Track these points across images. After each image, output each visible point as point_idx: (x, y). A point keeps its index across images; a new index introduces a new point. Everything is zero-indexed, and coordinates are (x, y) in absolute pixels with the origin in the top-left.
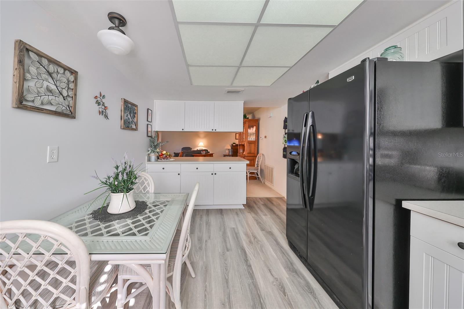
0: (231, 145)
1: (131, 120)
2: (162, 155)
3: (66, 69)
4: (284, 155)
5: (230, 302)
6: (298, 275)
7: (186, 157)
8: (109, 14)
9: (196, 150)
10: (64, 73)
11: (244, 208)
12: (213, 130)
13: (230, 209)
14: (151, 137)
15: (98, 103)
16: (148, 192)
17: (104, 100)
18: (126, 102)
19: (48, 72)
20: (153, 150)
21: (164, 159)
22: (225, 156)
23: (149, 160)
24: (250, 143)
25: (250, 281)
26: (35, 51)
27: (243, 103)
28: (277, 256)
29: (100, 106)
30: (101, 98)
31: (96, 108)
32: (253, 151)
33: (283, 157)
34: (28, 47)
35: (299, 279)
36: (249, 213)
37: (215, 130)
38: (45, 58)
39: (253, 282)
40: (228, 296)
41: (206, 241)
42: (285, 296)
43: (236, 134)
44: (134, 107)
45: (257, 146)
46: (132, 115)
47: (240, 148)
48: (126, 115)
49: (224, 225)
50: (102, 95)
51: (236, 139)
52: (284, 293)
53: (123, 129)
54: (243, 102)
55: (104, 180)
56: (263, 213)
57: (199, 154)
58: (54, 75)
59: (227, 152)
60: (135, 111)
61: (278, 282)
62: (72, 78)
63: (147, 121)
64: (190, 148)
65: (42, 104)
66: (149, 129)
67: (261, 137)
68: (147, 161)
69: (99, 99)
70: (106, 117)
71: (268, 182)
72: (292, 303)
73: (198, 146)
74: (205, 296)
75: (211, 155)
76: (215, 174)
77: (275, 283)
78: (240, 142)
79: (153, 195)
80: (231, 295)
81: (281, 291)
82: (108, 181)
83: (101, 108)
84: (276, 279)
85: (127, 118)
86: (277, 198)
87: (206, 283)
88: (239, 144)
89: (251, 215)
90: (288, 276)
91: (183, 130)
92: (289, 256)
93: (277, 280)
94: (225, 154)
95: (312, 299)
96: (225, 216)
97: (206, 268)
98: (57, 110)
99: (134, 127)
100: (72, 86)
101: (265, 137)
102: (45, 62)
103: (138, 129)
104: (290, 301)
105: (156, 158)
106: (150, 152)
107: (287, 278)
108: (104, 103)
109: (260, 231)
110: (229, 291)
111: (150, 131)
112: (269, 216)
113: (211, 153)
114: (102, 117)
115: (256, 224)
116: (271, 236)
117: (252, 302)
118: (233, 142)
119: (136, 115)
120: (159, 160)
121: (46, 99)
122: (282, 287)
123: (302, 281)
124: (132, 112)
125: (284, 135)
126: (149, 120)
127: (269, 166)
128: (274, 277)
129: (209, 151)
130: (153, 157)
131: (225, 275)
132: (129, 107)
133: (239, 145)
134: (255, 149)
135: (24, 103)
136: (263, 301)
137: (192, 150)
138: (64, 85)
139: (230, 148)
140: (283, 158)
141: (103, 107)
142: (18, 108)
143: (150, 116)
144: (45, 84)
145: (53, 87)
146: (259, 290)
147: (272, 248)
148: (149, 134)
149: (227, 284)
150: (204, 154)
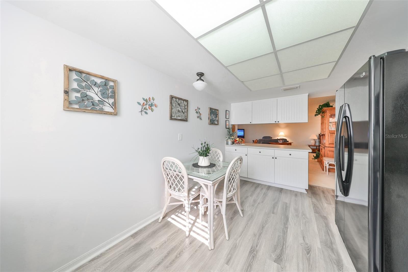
0: (318, 135)
1: (214, 119)
2: (237, 141)
3: (184, 100)
5: (260, 236)
6: (333, 251)
7: (262, 143)
8: (197, 74)
10: (183, 102)
11: (307, 193)
12: (276, 122)
13: (291, 191)
14: (229, 128)
15: (197, 112)
16: (219, 161)
17: (199, 111)
18: (211, 109)
19: (178, 104)
20: (229, 137)
21: (237, 144)
23: (227, 144)
24: (331, 133)
25: (282, 235)
26: (175, 97)
27: (308, 96)
29: (198, 114)
30: (198, 109)
31: (196, 115)
34: (173, 97)
35: (331, 254)
36: (310, 197)
37: (278, 122)
38: (177, 98)
41: (259, 203)
42: (308, 254)
44: (216, 111)
46: (215, 116)
48: (211, 116)
49: (279, 199)
50: (199, 108)
53: (210, 124)
54: (308, 94)
55: (196, 150)
56: (326, 201)
57: (275, 142)
58: (180, 105)
59: (312, 142)
60: (217, 113)
62: (186, 104)
63: (226, 118)
64: (270, 137)
65: (177, 117)
66: (227, 123)
68: (226, 144)
69: (197, 110)
70: (201, 119)
72: (311, 260)
73: (279, 135)
74: (245, 227)
75: (290, 144)
76: (276, 158)
77: (303, 245)
78: (323, 132)
79: (222, 163)
80: (262, 234)
81: (306, 250)
82: (198, 150)
83: (198, 115)
84: (307, 244)
85: (212, 118)
87: (249, 222)
89: (311, 200)
90: (320, 247)
91: (250, 123)
94: (310, 144)
96: (283, 193)
97: (252, 216)
98: (181, 119)
99: (216, 123)
100: (186, 107)
102: (177, 100)
103: (219, 124)
105: (232, 143)
106: (227, 138)
107: (318, 248)
108: (199, 112)
109: (313, 213)
110: (262, 232)
111: (228, 125)
113: (289, 142)
114: (199, 119)
116: (324, 219)
117: (276, 243)
119: (217, 116)
120: (233, 144)
121: (178, 114)
122: (309, 249)
123: (333, 256)
124: (215, 114)
126: (227, 117)
128: (305, 241)
129: (287, 140)
130: (230, 142)
131: (263, 224)
132: (213, 111)
135: (172, 118)
137: (272, 139)
138: (183, 108)
141: (199, 114)
142: (171, 119)
143: (228, 115)
144: (178, 109)
145: (180, 109)
146: (287, 242)
147: (317, 227)
148: (227, 127)
149: (263, 228)
150: (281, 143)
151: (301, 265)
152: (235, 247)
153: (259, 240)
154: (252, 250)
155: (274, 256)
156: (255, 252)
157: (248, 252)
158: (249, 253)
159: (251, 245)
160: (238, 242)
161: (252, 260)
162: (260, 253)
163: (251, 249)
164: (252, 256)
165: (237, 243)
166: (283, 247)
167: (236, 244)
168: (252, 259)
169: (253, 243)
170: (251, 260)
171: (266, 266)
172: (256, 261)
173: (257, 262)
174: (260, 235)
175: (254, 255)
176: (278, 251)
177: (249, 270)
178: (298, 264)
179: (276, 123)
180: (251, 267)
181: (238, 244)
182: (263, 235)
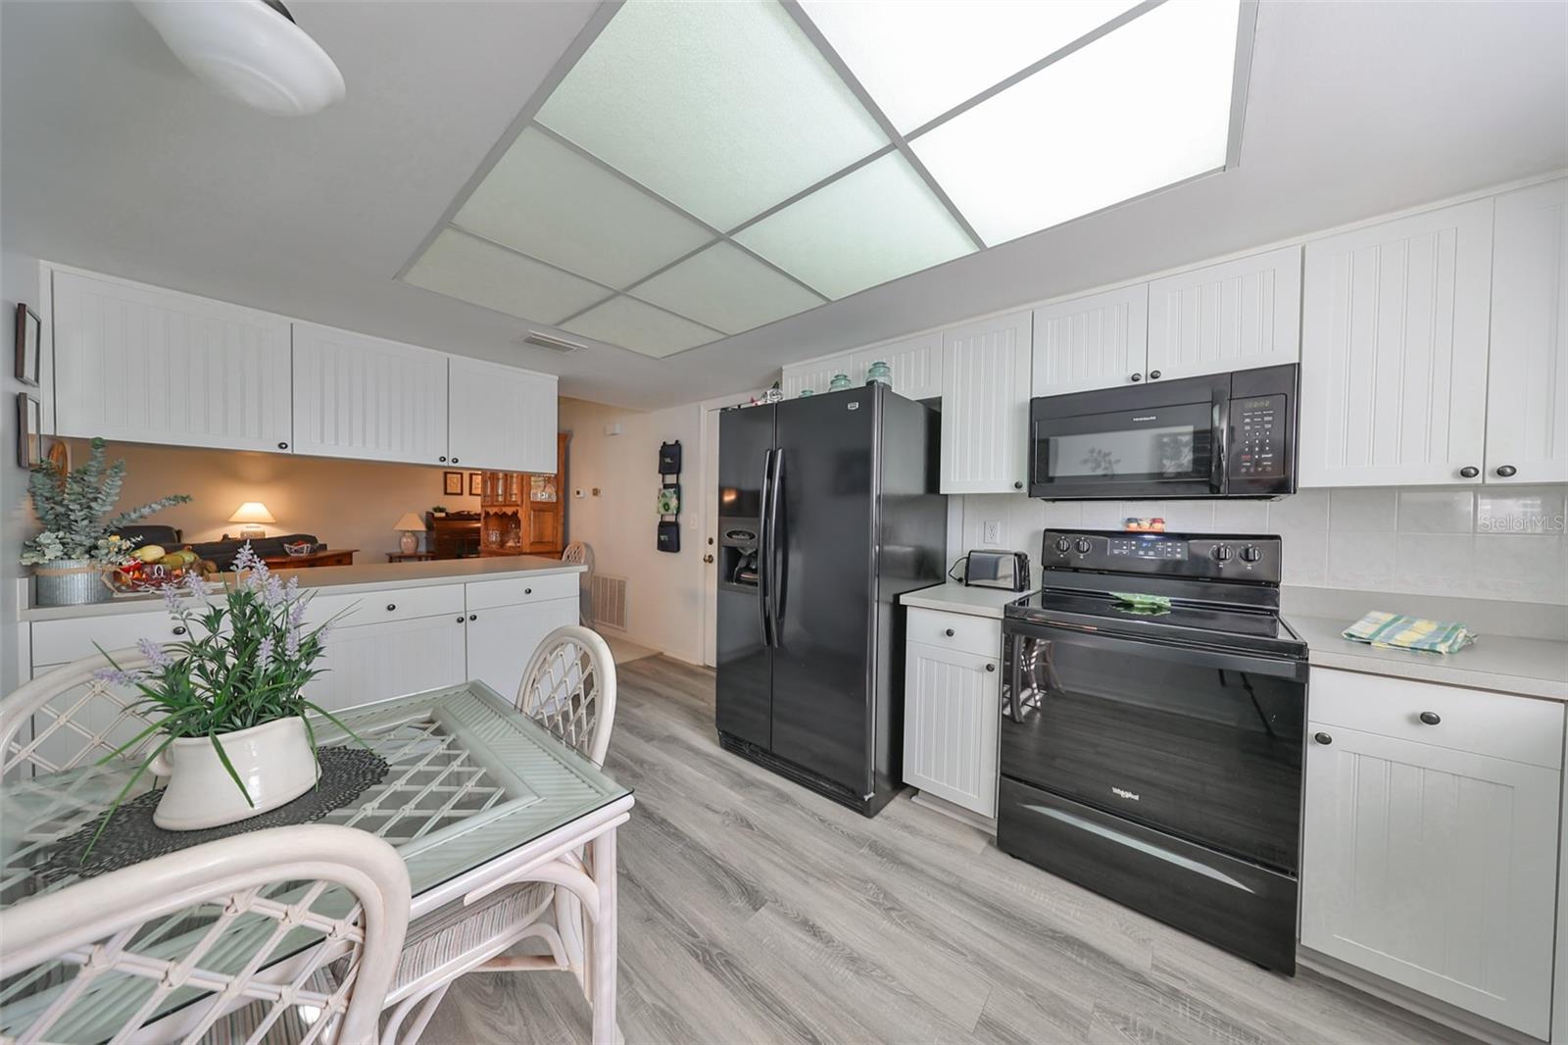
0: (424, 515)
2: (141, 564)
4: (663, 542)
5: (659, 905)
6: (757, 787)
9: (219, 539)
12: (443, 459)
22: (392, 559)
24: (540, 508)
25: (680, 847)
27: (556, 383)
28: (707, 775)
32: (548, 535)
33: (658, 548)
35: (762, 793)
37: (455, 461)
39: (686, 845)
40: (650, 899)
42: (753, 829)
43: (446, 473)
45: (561, 520)
47: (490, 527)
51: (446, 493)
52: (750, 826)
54: (557, 378)
59: (408, 545)
61: (730, 817)
63: (18, 374)
66: (32, 426)
67: (578, 493)
68: (33, 607)
71: (607, 624)
72: (769, 833)
75: (344, 558)
76: (474, 618)
77: (727, 822)
78: (493, 506)
80: (654, 895)
81: (742, 826)
84: (727, 814)
86: (648, 659)
88: (487, 514)
90: (741, 798)
92: (729, 764)
93: (729, 815)
94: (396, 550)
95: (792, 808)
101: (596, 492)
104: (763, 832)
105: (104, 586)
107: (743, 801)
109: (646, 744)
110: (646, 889)
111: (32, 437)
112: (649, 705)
113: (334, 549)
115: (627, 735)
117: (703, 876)
118: (435, 506)
120: (119, 594)
122: (742, 821)
123: (767, 793)
125: (660, 490)
126: (30, 370)
127: (609, 577)
128: (720, 813)
129: (320, 542)
130: (81, 580)
133: (483, 515)
134: (555, 528)
136: (721, 860)
139: (421, 527)
140: (659, 552)
143: (31, 348)
146: (706, 849)
149: (632, 881)
150: (304, 555)
151: (776, 859)
152: (671, 1019)
153: (674, 916)
154: (701, 958)
155: (741, 903)
156: (715, 951)
157: (705, 974)
158: (711, 972)
159: (684, 952)
160: (648, 999)
161: (738, 973)
162: (723, 937)
163: (699, 961)
164: (722, 968)
165: (653, 1005)
166: (719, 866)
167: (657, 1013)
168: (735, 970)
169: (679, 942)
170: (737, 977)
171: (765, 941)
172: (745, 964)
173: (748, 959)
174: (654, 901)
175: (723, 959)
176: (728, 883)
177: (768, 997)
178: (772, 862)
179: (445, 464)
180: (759, 989)
181: (663, 1001)
182: (661, 895)
